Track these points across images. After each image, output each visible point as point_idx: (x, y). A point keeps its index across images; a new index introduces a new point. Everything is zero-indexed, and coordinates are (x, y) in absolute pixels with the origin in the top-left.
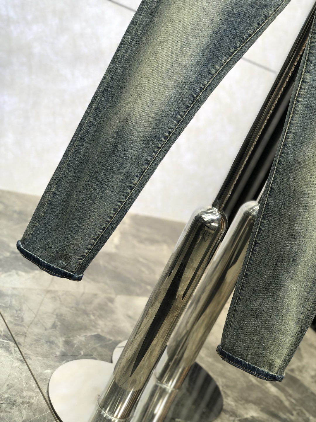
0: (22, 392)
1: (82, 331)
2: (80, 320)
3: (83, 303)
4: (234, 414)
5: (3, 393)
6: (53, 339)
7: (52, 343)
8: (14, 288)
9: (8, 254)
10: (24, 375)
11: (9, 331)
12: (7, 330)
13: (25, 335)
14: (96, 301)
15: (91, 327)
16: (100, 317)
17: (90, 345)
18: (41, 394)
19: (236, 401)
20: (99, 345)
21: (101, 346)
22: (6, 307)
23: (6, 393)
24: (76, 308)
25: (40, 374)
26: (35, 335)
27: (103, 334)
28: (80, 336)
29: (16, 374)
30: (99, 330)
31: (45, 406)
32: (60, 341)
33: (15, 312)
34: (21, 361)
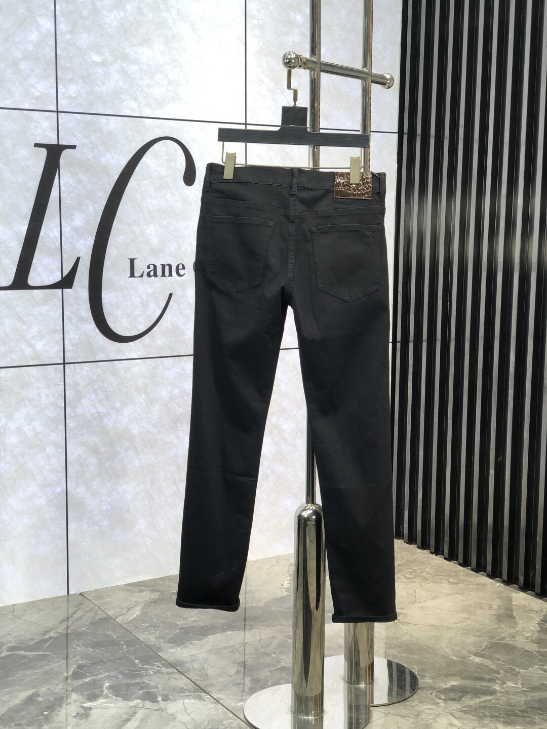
0: (222, 721)
1: (266, 668)
2: (262, 661)
3: (262, 647)
4: (432, 688)
5: (206, 726)
6: (238, 681)
7: (240, 684)
8: (192, 655)
9: (178, 631)
10: (220, 711)
11: (198, 686)
12: (196, 686)
13: (212, 685)
14: (275, 642)
15: (275, 663)
16: (281, 653)
17: (276, 677)
18: (238, 719)
19: (433, 678)
20: (285, 674)
21: (286, 674)
22: (189, 671)
23: (208, 725)
24: (256, 653)
25: (235, 707)
26: (222, 683)
27: (287, 665)
28: (264, 672)
29: (213, 712)
30: (283, 664)
31: (244, 725)
32: (248, 681)
33: (199, 672)
34: (215, 703)
